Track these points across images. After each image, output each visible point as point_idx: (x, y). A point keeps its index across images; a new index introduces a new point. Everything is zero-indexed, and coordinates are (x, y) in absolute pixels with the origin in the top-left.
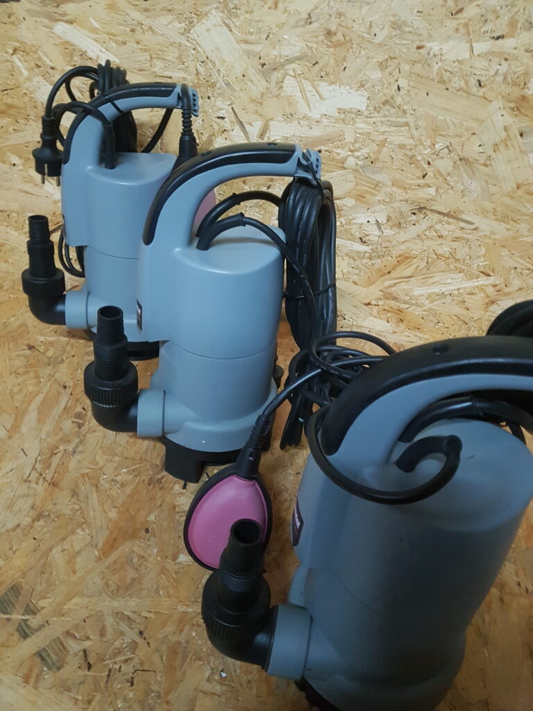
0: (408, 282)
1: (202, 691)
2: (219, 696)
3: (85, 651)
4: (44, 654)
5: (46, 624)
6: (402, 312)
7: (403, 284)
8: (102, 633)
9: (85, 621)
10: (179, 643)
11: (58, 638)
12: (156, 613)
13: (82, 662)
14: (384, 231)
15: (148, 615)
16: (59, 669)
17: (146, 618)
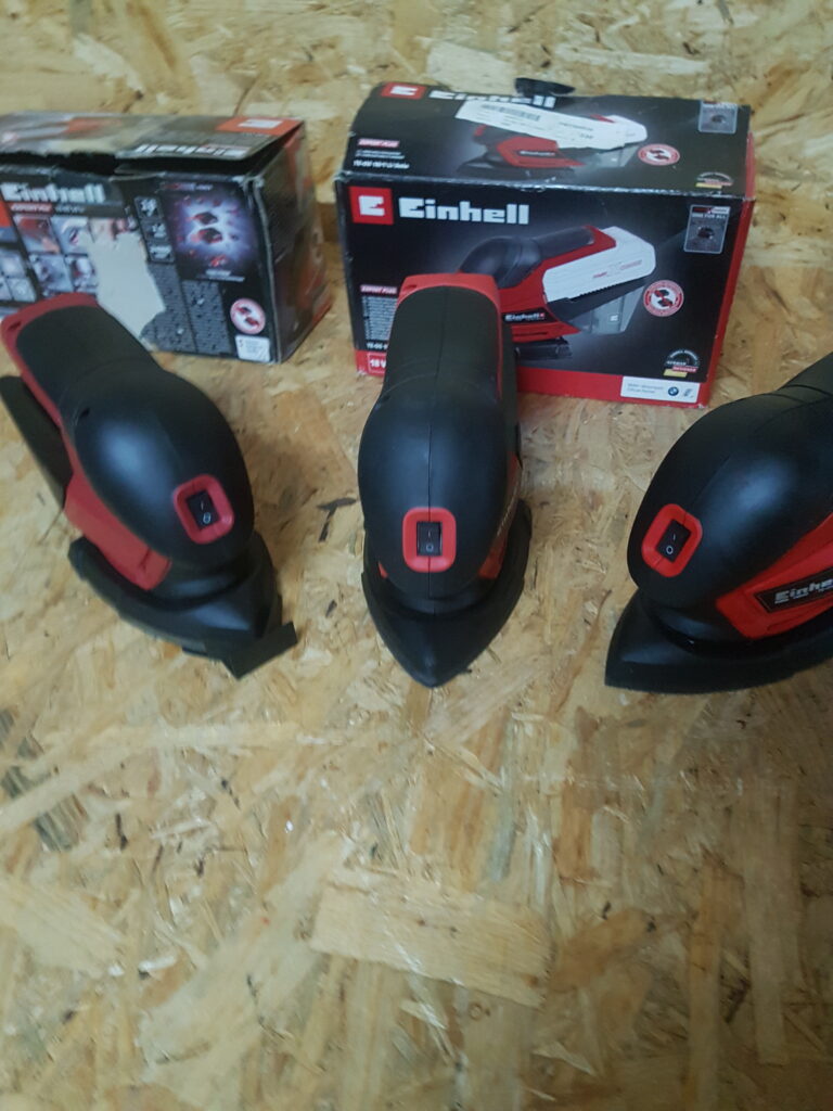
0: (792, 128)
1: (333, 885)
2: (366, 893)
3: (118, 818)
4: (45, 825)
5: (53, 773)
6: (782, 198)
7: (782, 135)
8: (153, 786)
9: (122, 766)
10: (295, 799)
11: (74, 797)
12: (255, 749)
13: (113, 836)
14: (735, 18)
15: (239, 752)
16: (68, 847)
17: (236, 757)
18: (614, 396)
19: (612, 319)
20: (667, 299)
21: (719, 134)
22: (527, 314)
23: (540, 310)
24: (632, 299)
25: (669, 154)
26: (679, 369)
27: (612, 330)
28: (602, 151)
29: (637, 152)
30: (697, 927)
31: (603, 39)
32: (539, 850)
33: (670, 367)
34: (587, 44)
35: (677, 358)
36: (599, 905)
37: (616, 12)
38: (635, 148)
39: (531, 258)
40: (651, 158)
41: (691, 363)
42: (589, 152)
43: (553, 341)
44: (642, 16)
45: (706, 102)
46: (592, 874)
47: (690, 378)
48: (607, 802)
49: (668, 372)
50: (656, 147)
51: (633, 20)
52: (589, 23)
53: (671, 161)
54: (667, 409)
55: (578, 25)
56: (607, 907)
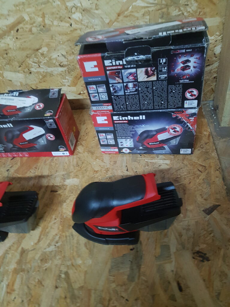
18: (52, 156)
19: (42, 142)
20: (51, 137)
21: (54, 98)
22: (24, 142)
23: (26, 142)
24: (44, 137)
25: (42, 105)
26: (61, 149)
27: (44, 144)
28: (27, 107)
29: (34, 106)
30: (32, 300)
31: (41, 66)
32: (5, 286)
33: (60, 149)
34: (38, 68)
35: (60, 147)
36: (13, 298)
37: (41, 60)
38: (34, 105)
39: (18, 133)
40: (37, 108)
41: (64, 148)
42: (24, 108)
43: (33, 147)
44: (47, 60)
45: (52, 89)
46: (14, 290)
47: (65, 151)
48: (22, 271)
49: (60, 150)
50: (39, 104)
51: (46, 61)
52: (36, 63)
53: (42, 108)
54: (64, 157)
55: (33, 64)
56: (15, 298)
